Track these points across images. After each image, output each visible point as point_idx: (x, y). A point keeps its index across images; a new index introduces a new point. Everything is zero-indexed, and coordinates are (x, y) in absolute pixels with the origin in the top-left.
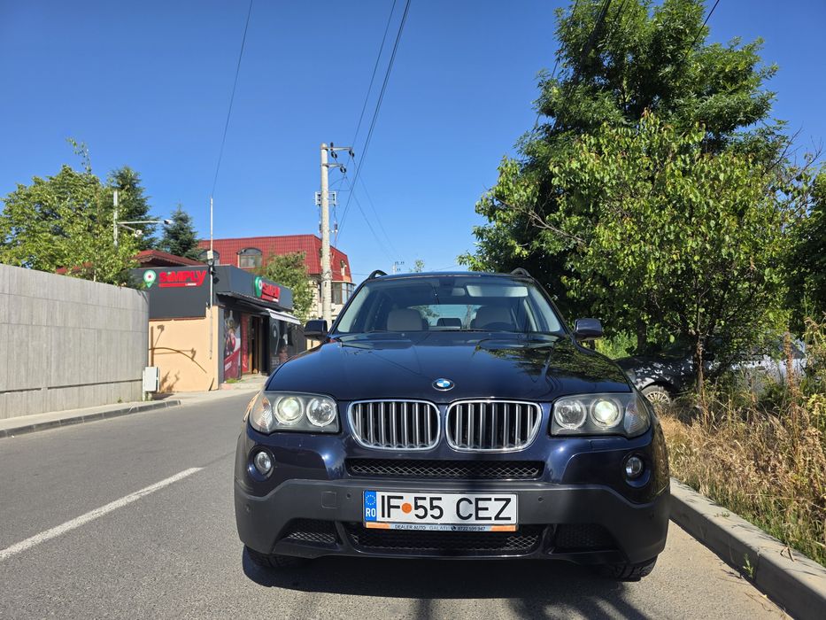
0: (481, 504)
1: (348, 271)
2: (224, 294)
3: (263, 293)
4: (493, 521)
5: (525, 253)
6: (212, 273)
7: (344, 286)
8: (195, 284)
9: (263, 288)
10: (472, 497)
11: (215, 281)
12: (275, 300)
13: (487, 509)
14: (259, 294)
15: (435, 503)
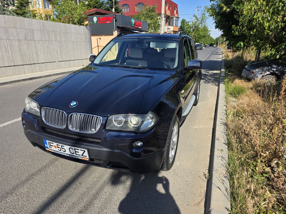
0: (76, 150)
1: (177, 13)
2: (119, 26)
3: (135, 24)
4: (81, 156)
5: (228, 10)
6: (115, 18)
7: (175, 18)
8: (109, 22)
9: (135, 23)
10: (74, 148)
11: (116, 21)
12: (140, 27)
13: (78, 152)
14: (133, 26)
15: (63, 147)
